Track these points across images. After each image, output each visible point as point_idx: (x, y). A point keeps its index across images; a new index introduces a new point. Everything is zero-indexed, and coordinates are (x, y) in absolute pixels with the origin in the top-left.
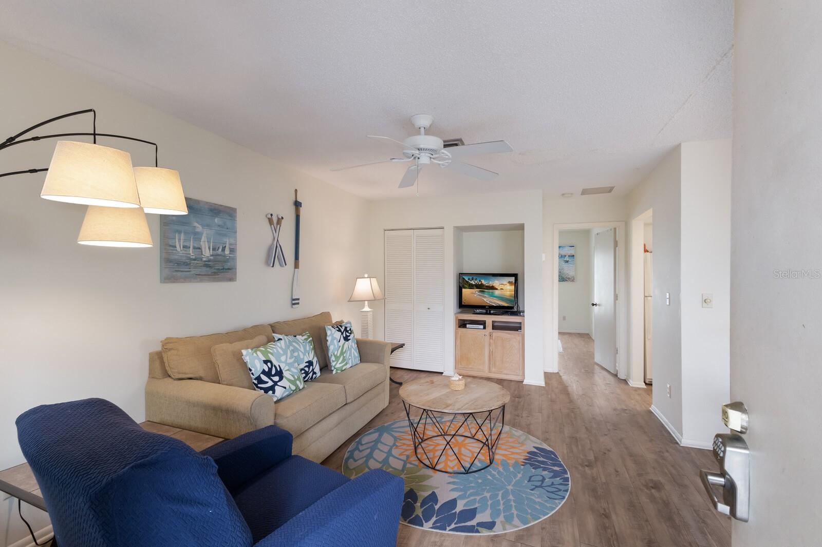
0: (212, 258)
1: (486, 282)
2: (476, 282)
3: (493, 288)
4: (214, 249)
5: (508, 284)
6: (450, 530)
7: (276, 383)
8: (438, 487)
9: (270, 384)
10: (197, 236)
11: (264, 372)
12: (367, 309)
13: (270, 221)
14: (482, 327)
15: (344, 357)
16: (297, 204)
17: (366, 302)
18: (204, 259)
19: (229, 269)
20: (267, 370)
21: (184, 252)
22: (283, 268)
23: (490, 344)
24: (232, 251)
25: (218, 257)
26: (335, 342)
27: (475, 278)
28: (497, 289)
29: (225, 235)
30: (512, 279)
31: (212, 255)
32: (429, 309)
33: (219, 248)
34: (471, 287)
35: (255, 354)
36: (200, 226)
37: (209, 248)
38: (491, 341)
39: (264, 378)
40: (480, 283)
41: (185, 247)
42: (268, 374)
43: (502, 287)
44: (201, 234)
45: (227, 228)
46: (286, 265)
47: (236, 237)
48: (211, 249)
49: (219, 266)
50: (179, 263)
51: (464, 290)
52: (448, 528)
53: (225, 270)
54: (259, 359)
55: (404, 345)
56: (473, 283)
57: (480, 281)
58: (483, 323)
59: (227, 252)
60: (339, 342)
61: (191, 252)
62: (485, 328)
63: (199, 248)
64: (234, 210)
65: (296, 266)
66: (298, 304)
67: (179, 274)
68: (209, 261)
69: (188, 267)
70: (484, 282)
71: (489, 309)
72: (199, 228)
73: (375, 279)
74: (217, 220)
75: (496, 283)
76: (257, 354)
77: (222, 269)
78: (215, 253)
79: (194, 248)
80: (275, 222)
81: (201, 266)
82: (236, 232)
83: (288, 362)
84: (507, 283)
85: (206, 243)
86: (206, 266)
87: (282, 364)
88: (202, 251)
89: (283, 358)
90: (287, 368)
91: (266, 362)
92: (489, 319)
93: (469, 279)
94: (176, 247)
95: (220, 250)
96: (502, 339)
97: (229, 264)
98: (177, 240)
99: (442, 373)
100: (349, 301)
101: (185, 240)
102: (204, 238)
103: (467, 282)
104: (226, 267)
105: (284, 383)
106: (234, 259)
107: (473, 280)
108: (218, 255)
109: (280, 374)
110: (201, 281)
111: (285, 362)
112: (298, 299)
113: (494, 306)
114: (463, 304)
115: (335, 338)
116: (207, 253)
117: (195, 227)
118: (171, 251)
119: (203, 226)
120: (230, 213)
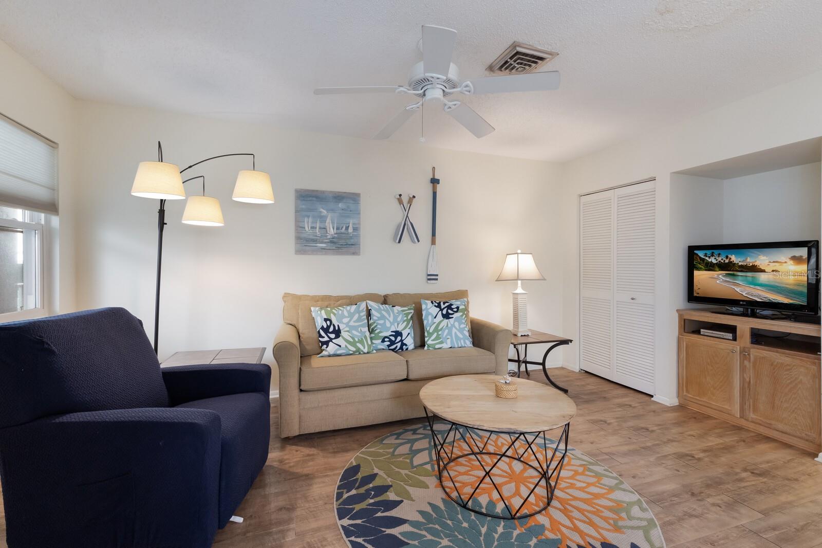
0: (336, 235)
1: (739, 259)
2: (719, 259)
3: (754, 269)
4: (338, 229)
5: (792, 262)
6: (350, 541)
7: (331, 340)
8: (414, 501)
9: (326, 339)
10: (323, 219)
11: (322, 328)
12: (519, 290)
13: (400, 201)
14: (730, 336)
15: (438, 335)
16: (435, 181)
17: (519, 282)
18: (329, 237)
19: (352, 245)
20: (325, 327)
21: (311, 231)
22: (415, 244)
23: (743, 369)
24: (356, 229)
25: (342, 235)
26: (430, 318)
27: (716, 252)
28: (763, 271)
29: (348, 217)
30: (803, 252)
31: (336, 234)
32: (633, 299)
33: (342, 227)
34: (710, 267)
35: (319, 312)
36: (324, 211)
37: (333, 229)
38: (746, 363)
39: (322, 333)
40: (727, 261)
41: (312, 228)
42: (326, 330)
43: (776, 266)
44: (326, 217)
45: (351, 211)
46: (418, 241)
47: (360, 218)
48: (335, 229)
49: (342, 242)
50: (308, 240)
51: (696, 273)
52: (353, 538)
53: (348, 246)
54: (321, 317)
55: (571, 341)
56: (714, 261)
57: (727, 257)
58: (732, 329)
59: (350, 230)
60: (435, 318)
61: (317, 232)
62: (735, 339)
63: (324, 228)
64: (358, 195)
65: (433, 242)
66: (437, 279)
67: (307, 248)
68: (333, 238)
69: (315, 243)
70: (734, 258)
71: (751, 308)
72: (324, 212)
73: (530, 255)
74: (340, 205)
75: (762, 259)
76: (321, 312)
77: (345, 245)
78: (339, 231)
79: (320, 228)
80: (405, 202)
81: (328, 242)
82: (359, 214)
83: (350, 324)
84: (788, 260)
85: (331, 224)
86: (332, 242)
87: (342, 325)
88: (327, 231)
89: (345, 320)
90: (347, 329)
91: (326, 320)
92: (745, 325)
93: (706, 255)
94: (305, 228)
95: (344, 228)
96: (772, 365)
97: (352, 241)
98: (306, 223)
99: (652, 396)
100: (496, 281)
101: (312, 222)
102: (328, 220)
103: (703, 260)
104: (349, 243)
105: (339, 341)
106: (358, 236)
107: (712, 255)
108: (342, 233)
109: (338, 333)
110: (326, 254)
111: (347, 324)
112: (437, 275)
113: (756, 301)
114: (695, 294)
115: (431, 314)
116: (332, 231)
117: (320, 212)
118: (301, 231)
119: (328, 211)
120: (354, 198)
